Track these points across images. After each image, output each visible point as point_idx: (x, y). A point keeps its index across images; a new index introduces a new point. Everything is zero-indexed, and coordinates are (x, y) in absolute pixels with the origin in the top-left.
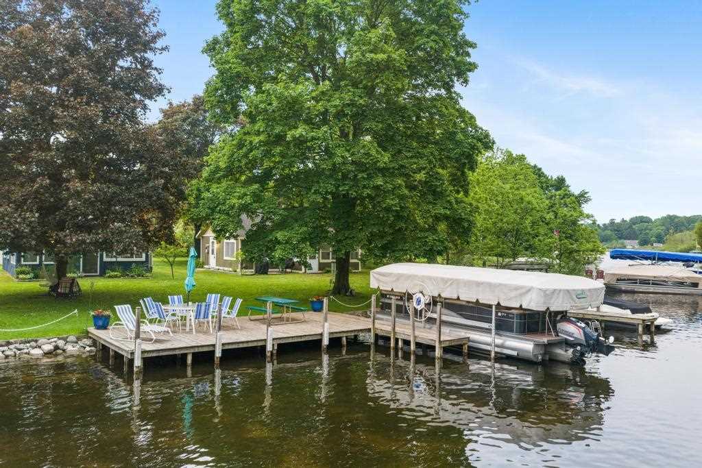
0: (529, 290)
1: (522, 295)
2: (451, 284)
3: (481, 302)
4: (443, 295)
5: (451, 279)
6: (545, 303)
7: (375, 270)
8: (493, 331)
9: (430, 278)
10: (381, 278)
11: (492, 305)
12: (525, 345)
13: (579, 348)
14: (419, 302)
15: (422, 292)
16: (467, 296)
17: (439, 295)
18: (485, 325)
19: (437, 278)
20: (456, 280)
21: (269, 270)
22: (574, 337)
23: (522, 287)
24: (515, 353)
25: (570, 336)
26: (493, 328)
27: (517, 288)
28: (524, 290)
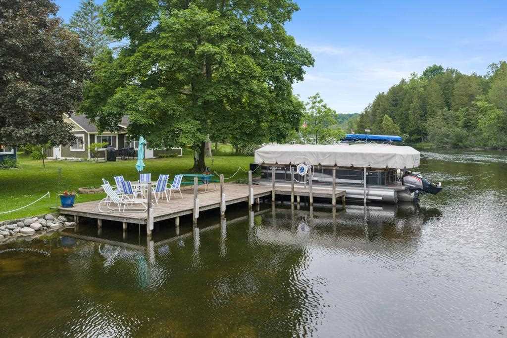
0: (394, 156)
1: (388, 159)
2: (329, 156)
3: (354, 166)
4: (322, 164)
5: (329, 153)
6: (403, 164)
7: (259, 150)
8: (365, 185)
9: (311, 153)
10: (265, 155)
11: (364, 168)
12: (388, 193)
13: (417, 191)
14: (302, 170)
15: (304, 163)
16: (343, 163)
17: (320, 164)
18: (359, 182)
19: (317, 152)
20: (334, 153)
21: (117, 158)
22: (415, 185)
23: (388, 155)
24: (381, 198)
25: (413, 184)
26: (365, 183)
27: (384, 155)
28: (389, 157)
